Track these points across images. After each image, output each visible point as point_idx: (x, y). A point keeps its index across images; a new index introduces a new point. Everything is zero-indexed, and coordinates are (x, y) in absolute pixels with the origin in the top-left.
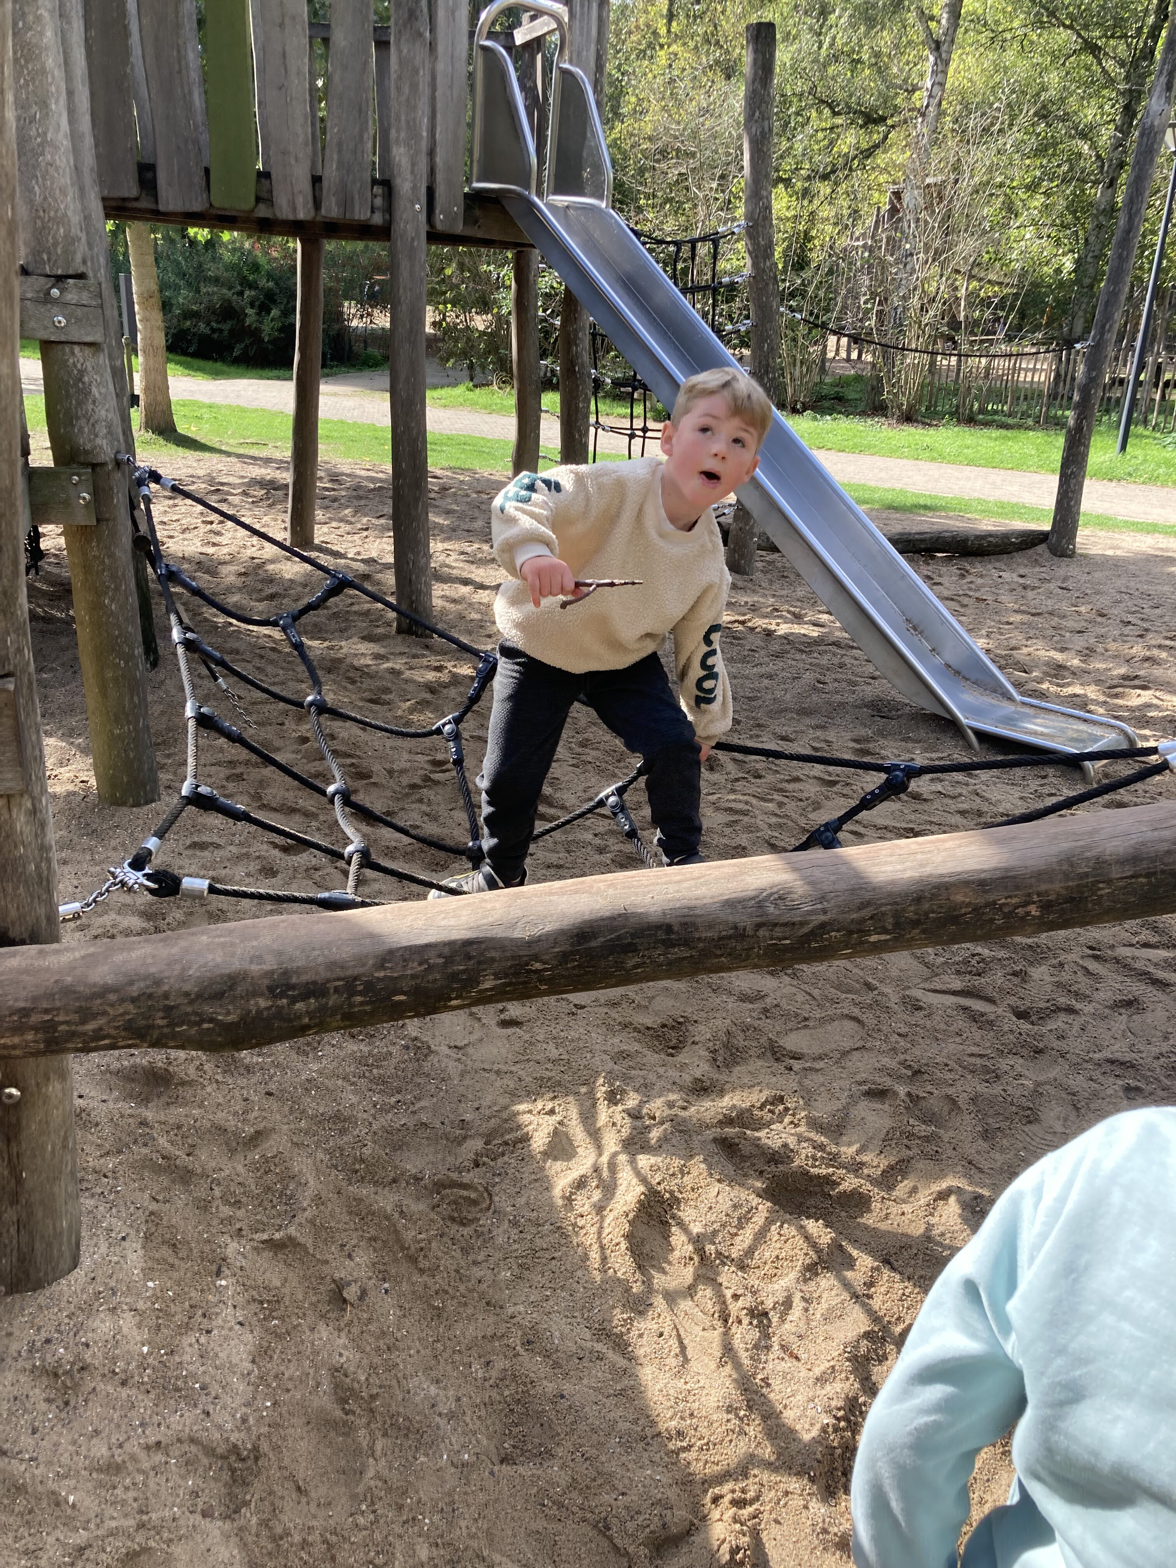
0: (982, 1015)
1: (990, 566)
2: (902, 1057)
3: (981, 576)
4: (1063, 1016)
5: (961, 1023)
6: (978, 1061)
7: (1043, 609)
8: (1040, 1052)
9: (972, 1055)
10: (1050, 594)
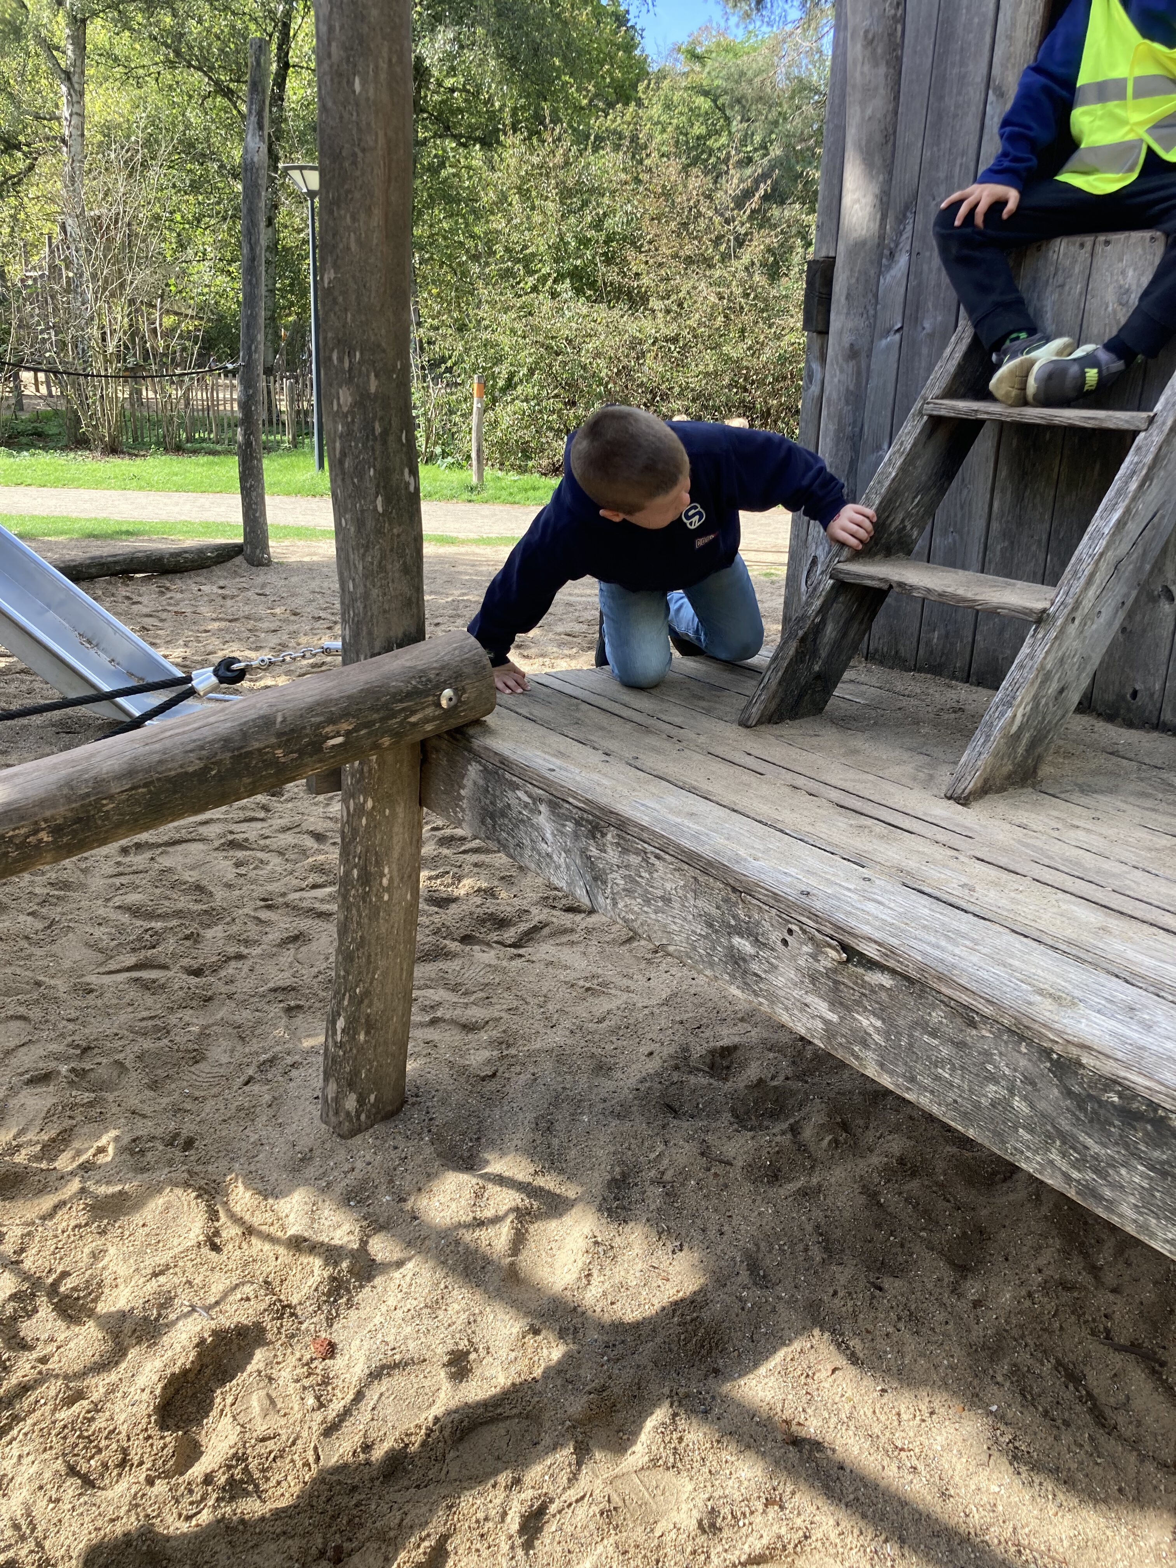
0: (154, 981)
1: (190, 582)
2: (70, 1039)
3: (182, 592)
4: (233, 964)
5: (133, 993)
6: (150, 1023)
7: (241, 614)
8: (210, 999)
9: (143, 1019)
10: (247, 602)
